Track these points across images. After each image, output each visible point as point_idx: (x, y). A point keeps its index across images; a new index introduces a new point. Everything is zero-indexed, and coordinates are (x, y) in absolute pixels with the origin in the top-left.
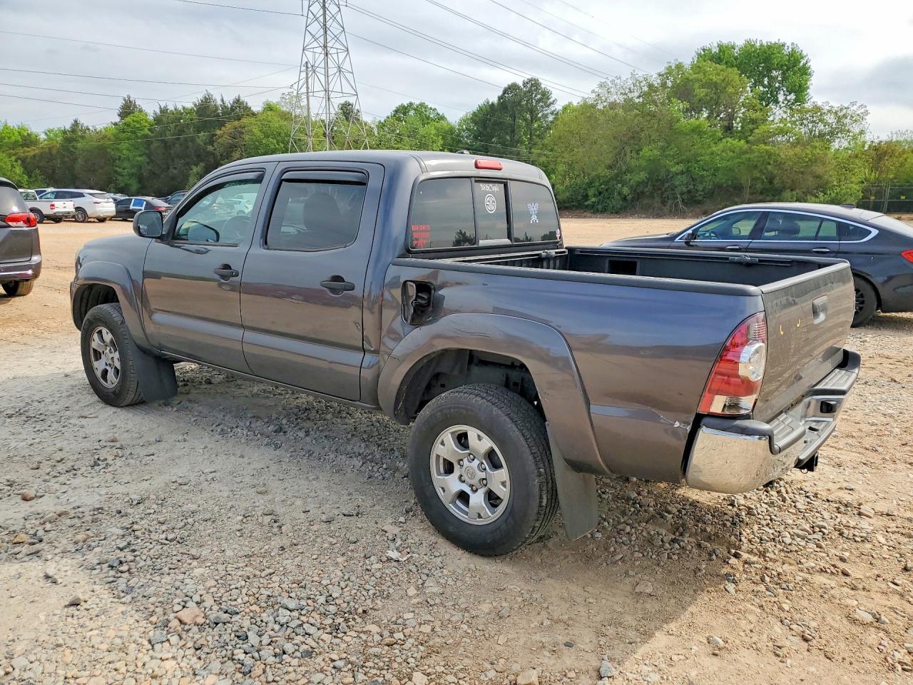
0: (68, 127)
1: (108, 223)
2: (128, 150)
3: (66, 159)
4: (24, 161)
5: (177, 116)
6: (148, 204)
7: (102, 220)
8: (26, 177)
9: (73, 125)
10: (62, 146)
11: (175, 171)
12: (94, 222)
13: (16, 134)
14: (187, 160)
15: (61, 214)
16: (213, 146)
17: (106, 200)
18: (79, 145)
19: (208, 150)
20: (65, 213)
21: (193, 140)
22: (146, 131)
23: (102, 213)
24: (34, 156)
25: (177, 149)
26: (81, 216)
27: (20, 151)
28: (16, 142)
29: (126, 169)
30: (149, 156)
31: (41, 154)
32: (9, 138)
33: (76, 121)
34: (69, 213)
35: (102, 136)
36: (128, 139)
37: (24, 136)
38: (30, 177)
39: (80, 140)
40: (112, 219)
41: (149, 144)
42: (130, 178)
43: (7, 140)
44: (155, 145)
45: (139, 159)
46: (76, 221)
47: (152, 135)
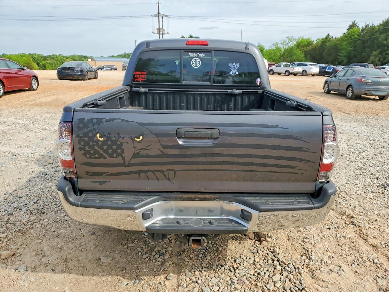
0: (324, 38)
1: (315, 77)
2: (346, 45)
3: (321, 50)
4: (305, 52)
5: (373, 28)
6: (334, 68)
7: (313, 75)
8: (304, 58)
9: (327, 36)
10: (321, 45)
11: (365, 54)
12: (310, 76)
13: (306, 42)
14: (372, 48)
15: (296, 73)
16: (387, 41)
17: (316, 67)
18: (327, 44)
19: (384, 43)
20: (298, 72)
21: (377, 38)
22: (356, 36)
23: (313, 72)
24: (309, 50)
25: (369, 43)
26: (304, 73)
27: (305, 49)
28: (305, 44)
29: (343, 53)
30: (354, 47)
31: (312, 49)
32: (303, 43)
33: (328, 35)
34: (299, 72)
35: (337, 40)
36: (347, 40)
37: (308, 42)
38: (306, 58)
39: (328, 42)
40: (317, 75)
41: (356, 42)
42: (344, 58)
43: (302, 44)
44: (358, 42)
45: (350, 49)
46: (303, 75)
47: (359, 37)
